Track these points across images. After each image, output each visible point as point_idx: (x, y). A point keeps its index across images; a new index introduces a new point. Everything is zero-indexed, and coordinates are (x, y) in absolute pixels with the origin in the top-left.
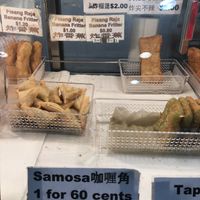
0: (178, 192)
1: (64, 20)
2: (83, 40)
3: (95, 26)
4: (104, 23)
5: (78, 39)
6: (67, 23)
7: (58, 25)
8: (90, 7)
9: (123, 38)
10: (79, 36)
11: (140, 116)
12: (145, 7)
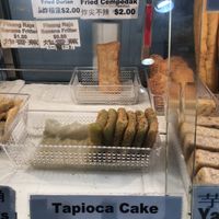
0: (57, 211)
1: (14, 25)
2: (37, 46)
3: (47, 32)
4: (57, 29)
5: (31, 46)
6: (17, 28)
7: (7, 31)
8: (40, 12)
9: (79, 45)
10: (31, 42)
11: (73, 129)
12: (99, 11)
